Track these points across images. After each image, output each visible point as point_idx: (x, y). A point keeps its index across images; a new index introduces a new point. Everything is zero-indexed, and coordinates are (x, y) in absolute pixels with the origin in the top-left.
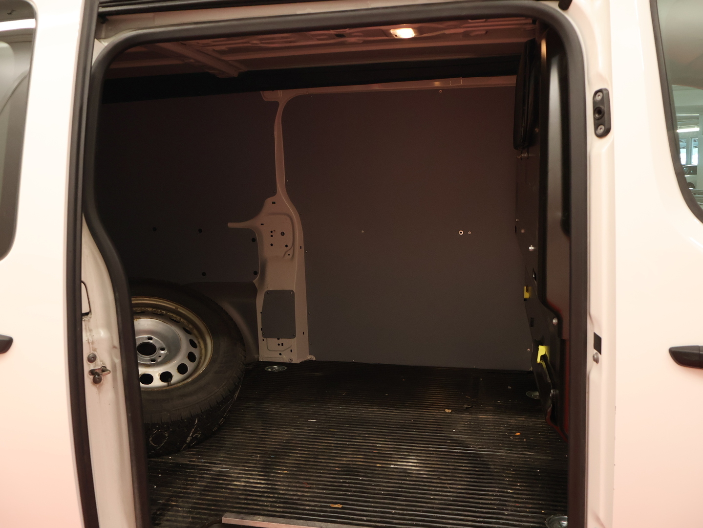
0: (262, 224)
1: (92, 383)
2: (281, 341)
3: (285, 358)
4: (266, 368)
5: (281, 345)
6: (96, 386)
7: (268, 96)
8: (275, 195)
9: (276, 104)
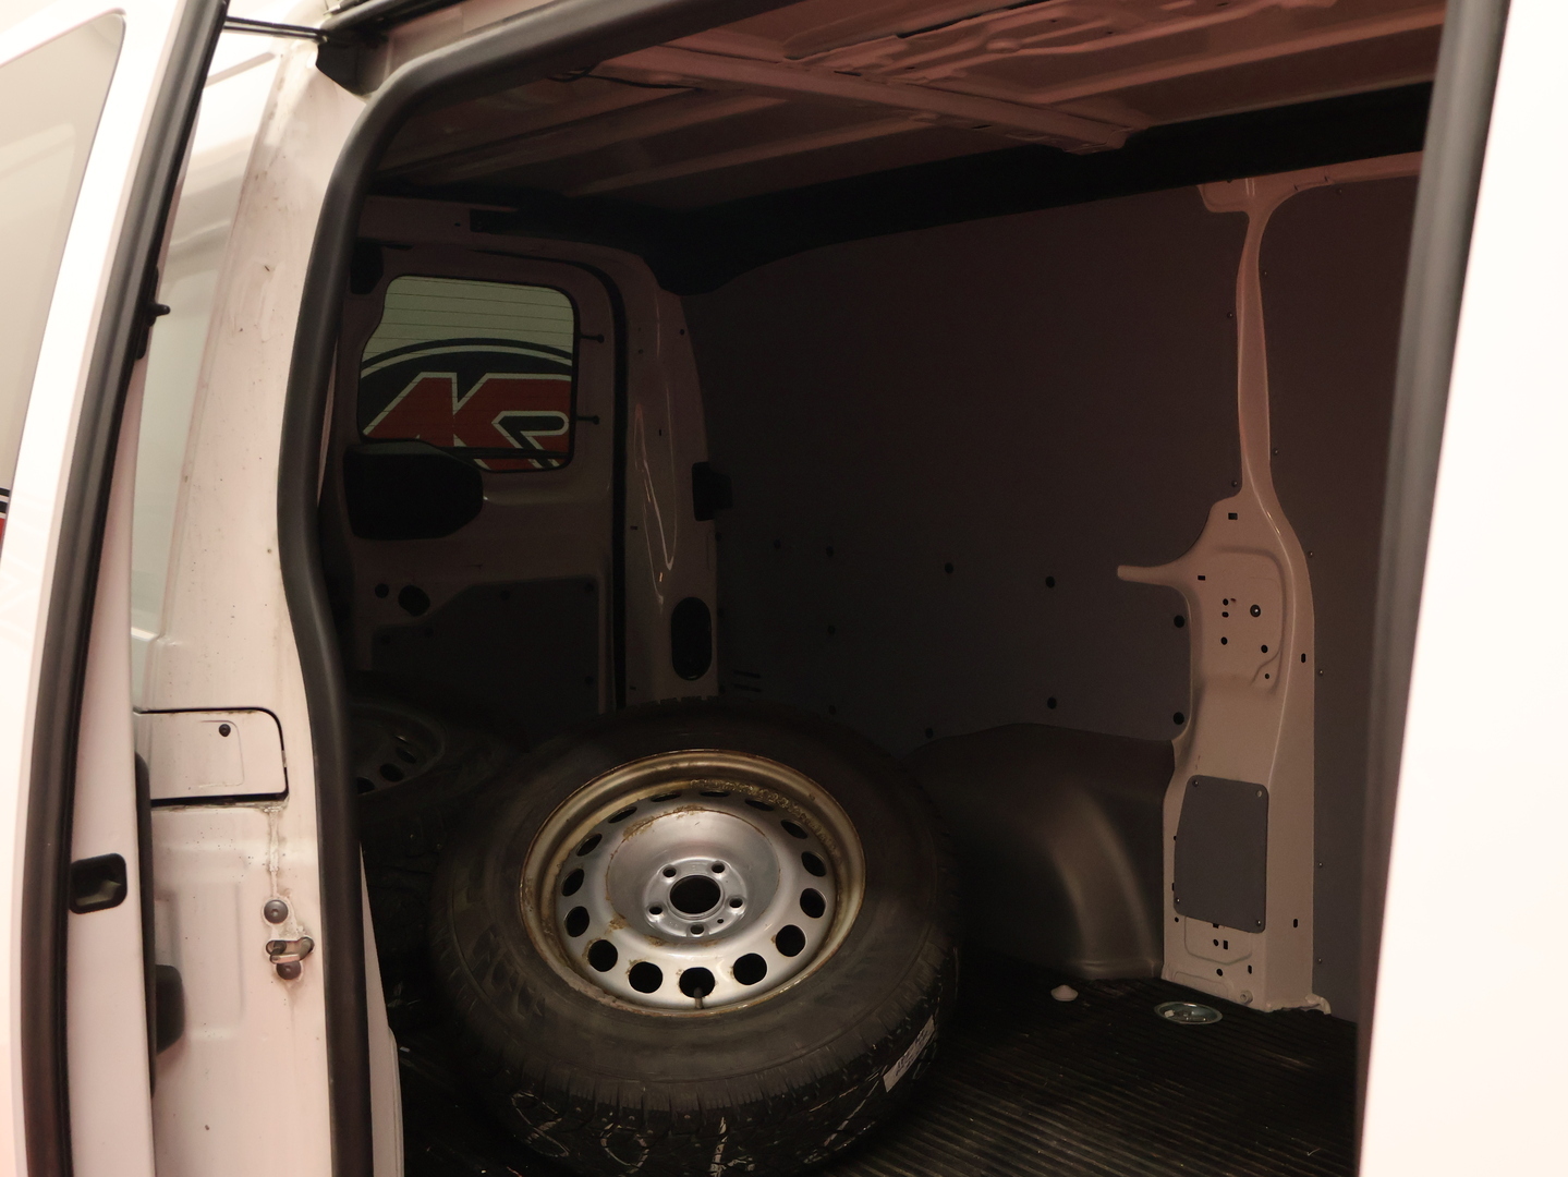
0: (1202, 578)
1: (274, 975)
2: (1224, 933)
3: (1231, 988)
4: (1158, 1009)
5: (1221, 944)
6: (285, 984)
7: (1218, 196)
8: (1235, 494)
9: (1239, 221)
